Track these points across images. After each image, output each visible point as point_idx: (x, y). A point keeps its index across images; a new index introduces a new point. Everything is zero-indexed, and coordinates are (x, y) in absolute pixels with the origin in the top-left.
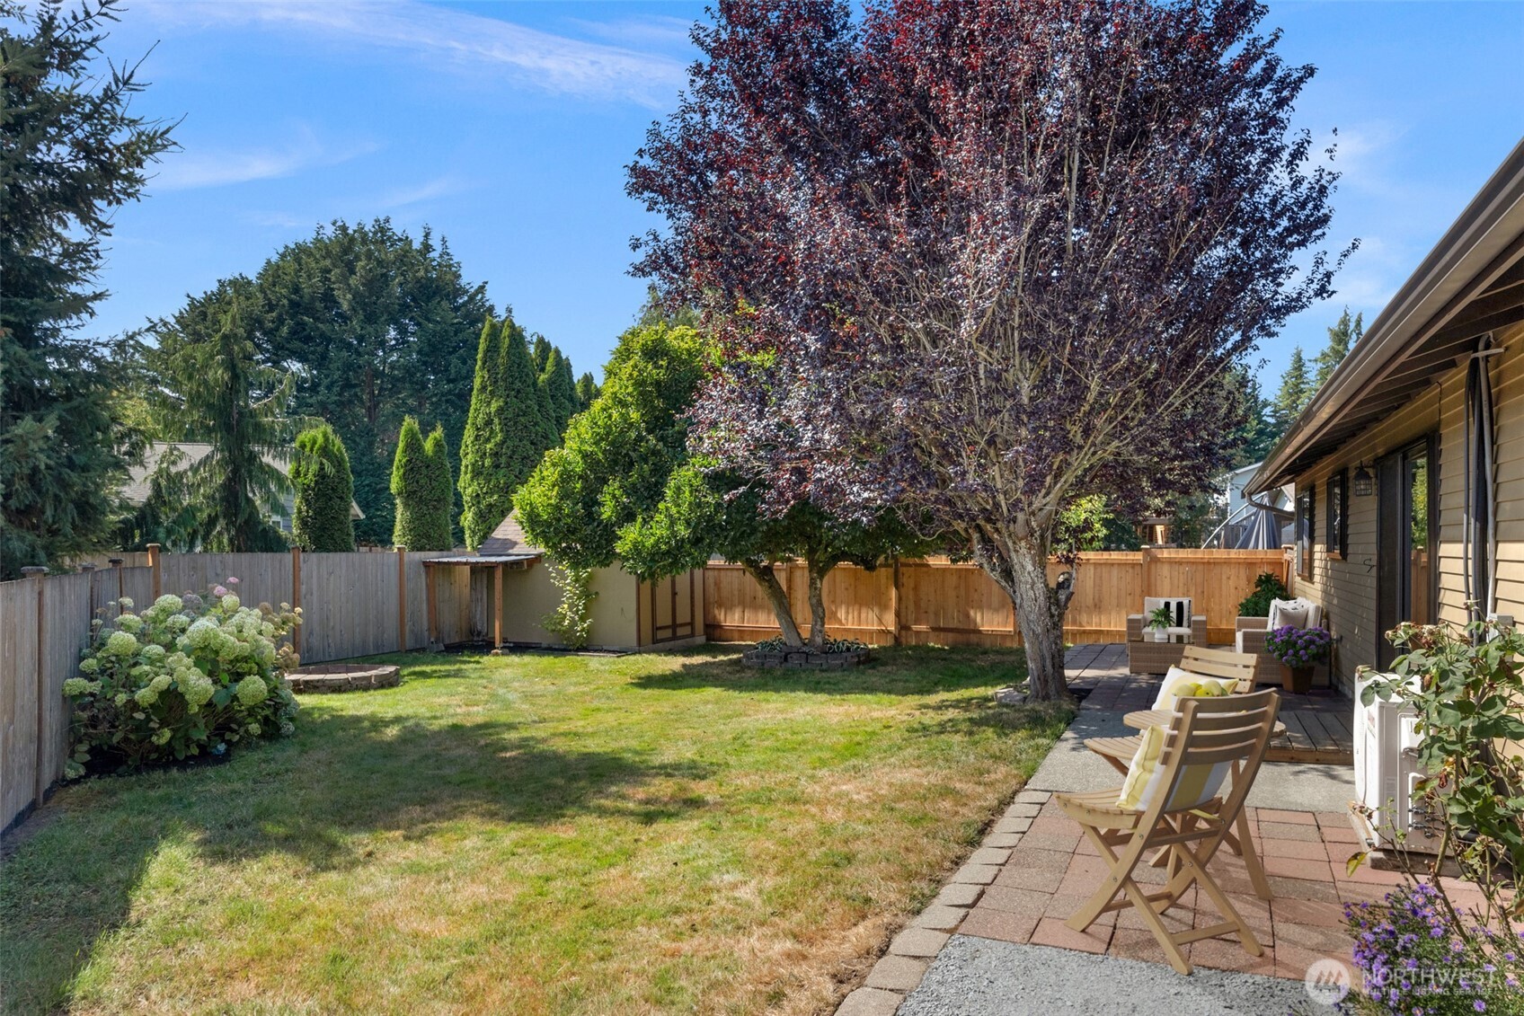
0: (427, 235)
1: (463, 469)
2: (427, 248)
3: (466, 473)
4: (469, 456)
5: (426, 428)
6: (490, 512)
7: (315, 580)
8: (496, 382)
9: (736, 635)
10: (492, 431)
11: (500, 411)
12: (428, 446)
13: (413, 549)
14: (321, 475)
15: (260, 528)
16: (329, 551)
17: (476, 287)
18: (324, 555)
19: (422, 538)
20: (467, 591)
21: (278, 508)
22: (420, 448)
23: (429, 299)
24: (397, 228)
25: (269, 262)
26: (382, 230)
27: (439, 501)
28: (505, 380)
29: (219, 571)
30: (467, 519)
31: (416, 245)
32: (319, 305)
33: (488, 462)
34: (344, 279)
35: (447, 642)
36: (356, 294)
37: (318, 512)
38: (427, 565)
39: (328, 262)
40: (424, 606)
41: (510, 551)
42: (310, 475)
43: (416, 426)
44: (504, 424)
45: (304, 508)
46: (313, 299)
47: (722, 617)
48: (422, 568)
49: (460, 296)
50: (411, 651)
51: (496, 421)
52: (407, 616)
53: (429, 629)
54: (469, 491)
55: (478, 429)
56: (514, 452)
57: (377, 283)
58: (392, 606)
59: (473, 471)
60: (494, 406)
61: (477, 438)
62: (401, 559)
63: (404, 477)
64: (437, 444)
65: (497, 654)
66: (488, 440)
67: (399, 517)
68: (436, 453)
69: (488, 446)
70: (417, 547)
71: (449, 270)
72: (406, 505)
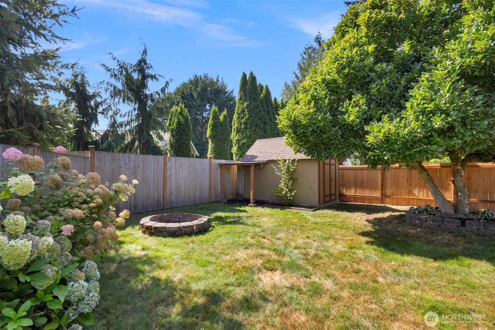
0: (218, 77)
1: (233, 130)
2: (218, 80)
3: (234, 132)
4: (236, 125)
5: (221, 110)
6: (243, 146)
7: (173, 170)
8: (246, 96)
9: (352, 199)
10: (244, 114)
11: (247, 106)
12: (221, 118)
13: (215, 159)
14: (179, 124)
15: (152, 145)
16: (180, 157)
17: (230, 91)
18: (178, 158)
19: (218, 155)
20: (236, 177)
21: (161, 138)
22: (218, 118)
23: (218, 94)
24: (210, 76)
25: (177, 88)
26: (206, 77)
27: (225, 139)
28: (249, 94)
29: (127, 162)
30: (234, 149)
31: (215, 80)
32: (189, 97)
33: (243, 126)
34: (195, 89)
35: (228, 198)
36: (199, 93)
37: (178, 140)
38: (221, 165)
39: (191, 85)
40: (219, 183)
41: (255, 160)
42: (175, 125)
43: (217, 110)
44: (249, 111)
45: (172, 139)
46: (187, 95)
47: (345, 191)
48: (219, 167)
49: (227, 93)
50: (214, 202)
51: (246, 110)
52: (213, 187)
53: (221, 193)
54: (235, 138)
55: (239, 114)
56: (253, 122)
57: (204, 90)
58: (207, 182)
59: (236, 131)
60: (245, 105)
61: (239, 117)
62: (210, 162)
63: (212, 130)
64: (225, 117)
65: (251, 206)
66: (243, 118)
67: (210, 146)
68: (224, 120)
69: (243, 120)
70: (216, 158)
71: (224, 87)
72: (212, 141)
